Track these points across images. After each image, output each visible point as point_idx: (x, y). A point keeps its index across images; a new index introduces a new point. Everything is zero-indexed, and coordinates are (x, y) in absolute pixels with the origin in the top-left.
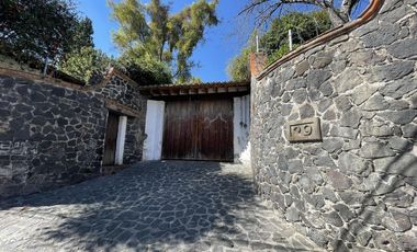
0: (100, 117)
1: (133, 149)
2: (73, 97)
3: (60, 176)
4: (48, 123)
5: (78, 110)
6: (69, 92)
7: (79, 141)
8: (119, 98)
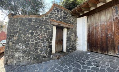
0: (49, 29)
1: (70, 44)
2: (36, 21)
3: (32, 59)
4: (27, 35)
5: (38, 27)
6: (34, 19)
7: (39, 42)
8: (59, 19)
